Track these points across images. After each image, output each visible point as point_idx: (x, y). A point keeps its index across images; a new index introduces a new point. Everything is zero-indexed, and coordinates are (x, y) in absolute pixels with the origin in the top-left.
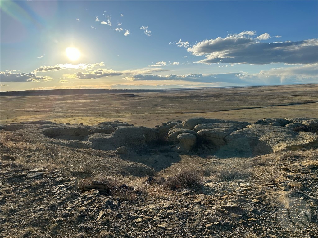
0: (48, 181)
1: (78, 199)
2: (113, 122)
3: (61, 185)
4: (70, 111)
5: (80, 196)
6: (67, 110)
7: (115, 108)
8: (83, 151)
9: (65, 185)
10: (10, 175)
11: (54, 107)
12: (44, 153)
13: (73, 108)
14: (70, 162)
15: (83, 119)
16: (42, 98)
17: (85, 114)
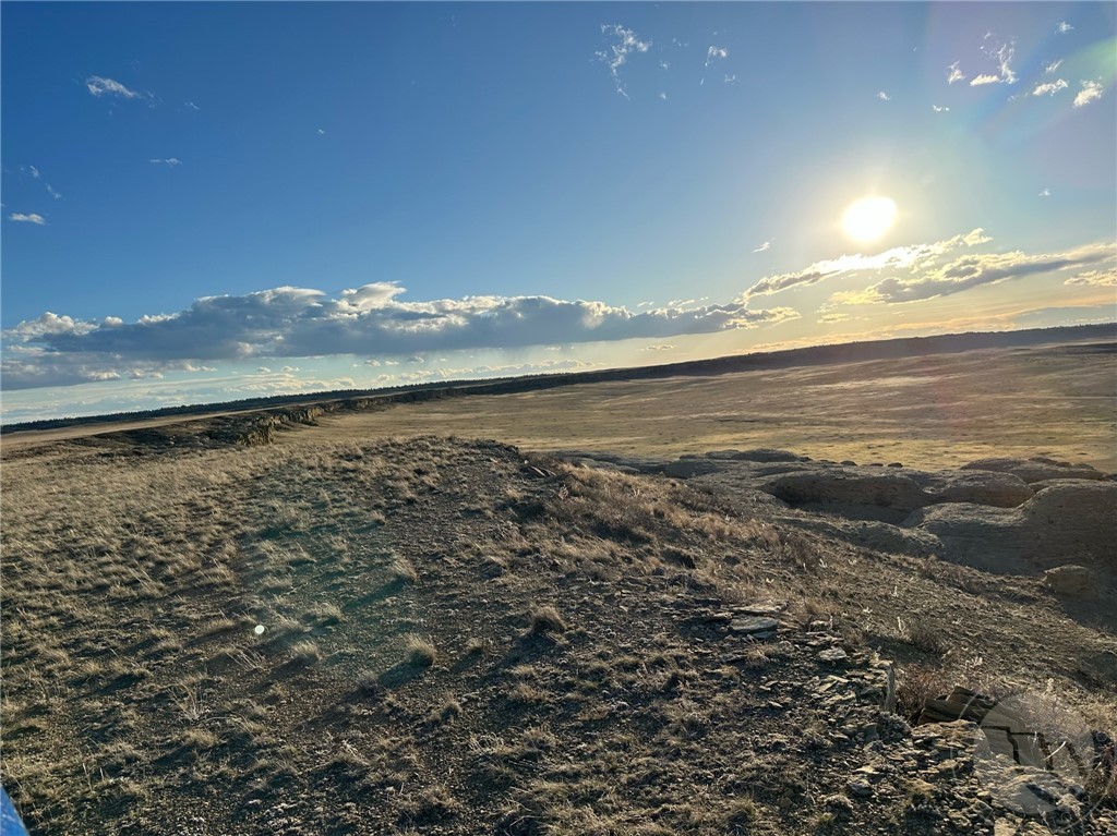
0: (796, 654)
1: (903, 745)
2: (1024, 462)
3: (840, 679)
4: (854, 418)
5: (908, 735)
6: (845, 415)
7: (1029, 406)
8: (905, 564)
9: (854, 680)
10: (686, 613)
11: (801, 407)
12: (775, 556)
13: (864, 408)
14: (860, 599)
15: (902, 446)
16: (764, 379)
17: (907, 430)
